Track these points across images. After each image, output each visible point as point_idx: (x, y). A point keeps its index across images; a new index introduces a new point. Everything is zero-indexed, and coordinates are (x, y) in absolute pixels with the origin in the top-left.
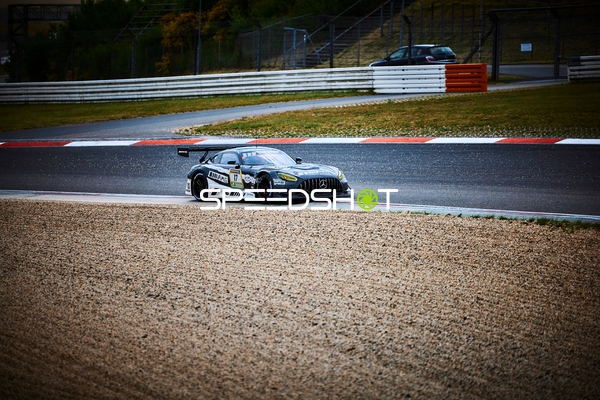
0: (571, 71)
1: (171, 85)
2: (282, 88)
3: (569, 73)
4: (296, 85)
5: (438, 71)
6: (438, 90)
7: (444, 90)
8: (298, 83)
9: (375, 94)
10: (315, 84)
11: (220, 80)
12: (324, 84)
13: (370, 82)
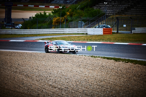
0: (133, 31)
1: (43, 31)
2: (67, 32)
3: (133, 32)
4: (70, 32)
5: (101, 30)
6: (101, 34)
7: (102, 34)
8: (71, 31)
9: (88, 34)
10: (75, 32)
11: (54, 30)
12: (77, 32)
13: (87, 32)
